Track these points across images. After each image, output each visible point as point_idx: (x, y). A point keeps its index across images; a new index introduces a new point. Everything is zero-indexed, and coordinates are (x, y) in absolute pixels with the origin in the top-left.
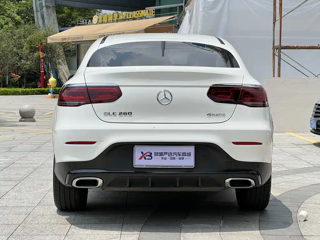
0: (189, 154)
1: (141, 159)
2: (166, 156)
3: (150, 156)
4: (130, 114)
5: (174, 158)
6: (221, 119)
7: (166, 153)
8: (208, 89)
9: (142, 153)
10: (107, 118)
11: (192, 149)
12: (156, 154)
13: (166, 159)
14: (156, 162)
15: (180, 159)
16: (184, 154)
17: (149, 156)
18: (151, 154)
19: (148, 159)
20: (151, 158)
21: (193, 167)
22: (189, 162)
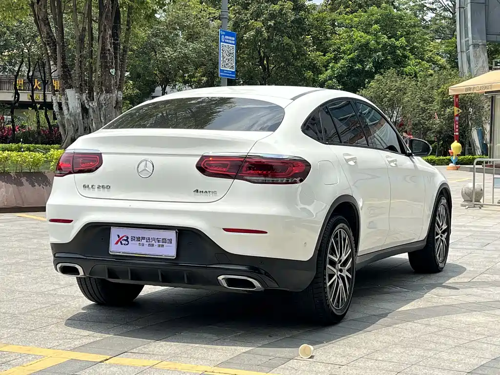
0: (170, 241)
1: (117, 243)
2: (144, 241)
3: (127, 240)
4: (108, 187)
5: (153, 245)
6: (211, 198)
7: (143, 238)
8: (198, 159)
9: (118, 236)
10: (86, 192)
11: (172, 235)
12: (133, 239)
13: (143, 245)
14: (133, 249)
15: (159, 246)
16: (164, 240)
17: (125, 240)
18: (128, 237)
19: (124, 244)
20: (127, 243)
21: (174, 258)
22: (170, 251)
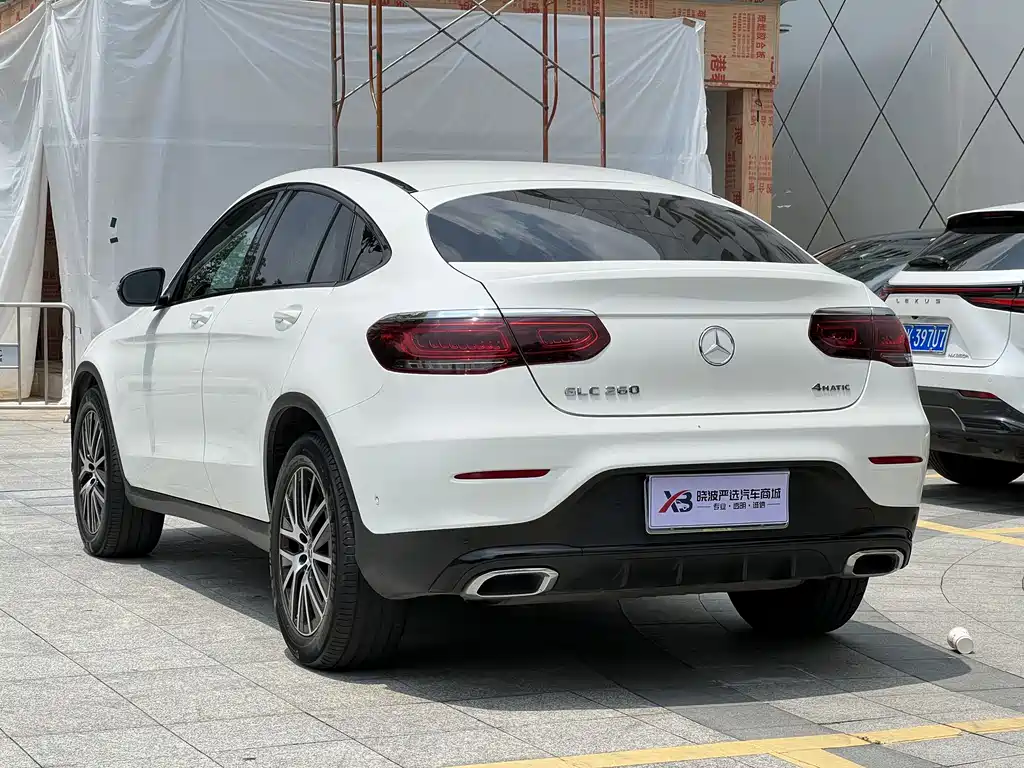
0: (777, 493)
1: (664, 510)
2: (725, 500)
3: (687, 501)
4: (634, 390)
5: (743, 505)
6: (840, 399)
7: (724, 493)
8: (807, 322)
9: (668, 494)
10: (575, 405)
11: (782, 480)
12: (701, 496)
13: (723, 507)
14: (705, 517)
15: (756, 505)
16: (766, 493)
17: (683, 501)
18: (689, 495)
19: (682, 510)
20: (688, 506)
21: (786, 526)
22: (776, 513)
